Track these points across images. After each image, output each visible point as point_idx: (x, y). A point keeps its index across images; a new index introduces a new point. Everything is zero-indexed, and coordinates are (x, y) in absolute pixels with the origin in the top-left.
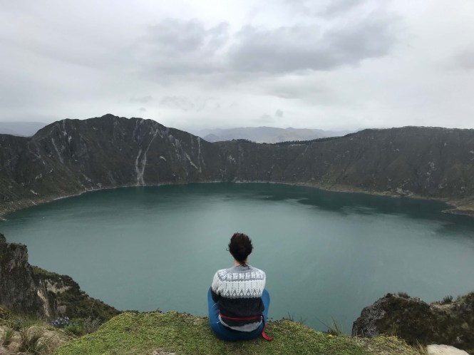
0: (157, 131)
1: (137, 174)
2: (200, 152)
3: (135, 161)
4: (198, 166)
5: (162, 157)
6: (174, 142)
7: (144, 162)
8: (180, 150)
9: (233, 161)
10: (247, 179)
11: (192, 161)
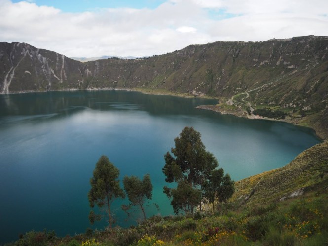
0: (27, 51)
1: (4, 85)
2: (63, 67)
3: (6, 75)
4: (60, 78)
5: (27, 72)
6: (42, 60)
7: (12, 76)
8: (46, 66)
9: (89, 74)
10: (97, 87)
11: (55, 74)
